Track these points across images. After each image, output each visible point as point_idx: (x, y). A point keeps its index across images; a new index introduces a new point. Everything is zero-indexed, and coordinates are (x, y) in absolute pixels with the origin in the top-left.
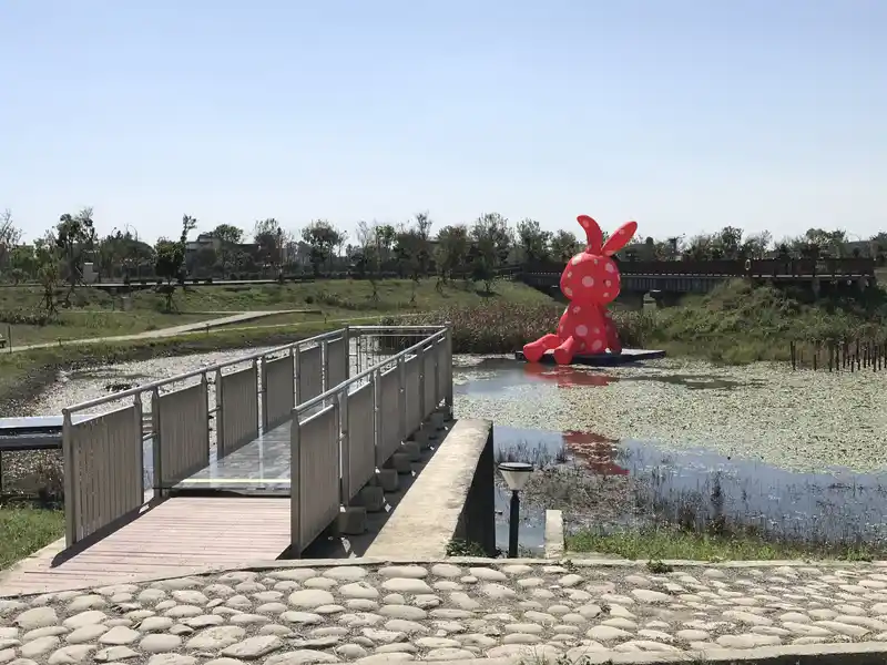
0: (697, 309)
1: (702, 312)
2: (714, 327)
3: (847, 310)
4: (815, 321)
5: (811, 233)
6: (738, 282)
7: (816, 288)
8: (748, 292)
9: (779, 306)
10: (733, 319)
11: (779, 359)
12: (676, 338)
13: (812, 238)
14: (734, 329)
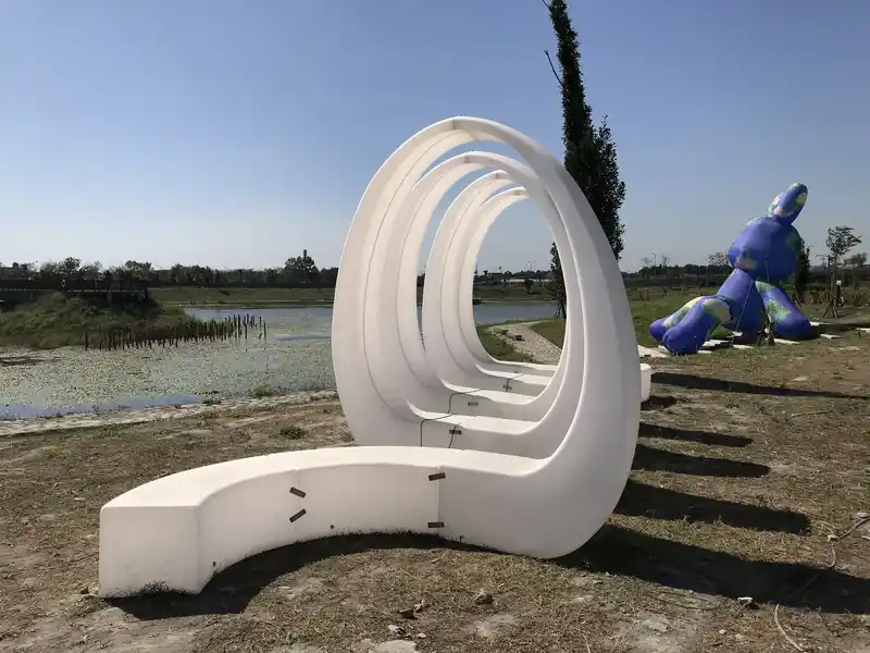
0: (28, 314)
1: (30, 315)
2: (39, 324)
3: (129, 312)
4: (107, 319)
5: (129, 264)
6: (57, 295)
7: (110, 298)
8: (64, 301)
9: (83, 311)
10: (52, 319)
11: (79, 344)
12: (8, 333)
13: (129, 267)
14: (51, 326)
